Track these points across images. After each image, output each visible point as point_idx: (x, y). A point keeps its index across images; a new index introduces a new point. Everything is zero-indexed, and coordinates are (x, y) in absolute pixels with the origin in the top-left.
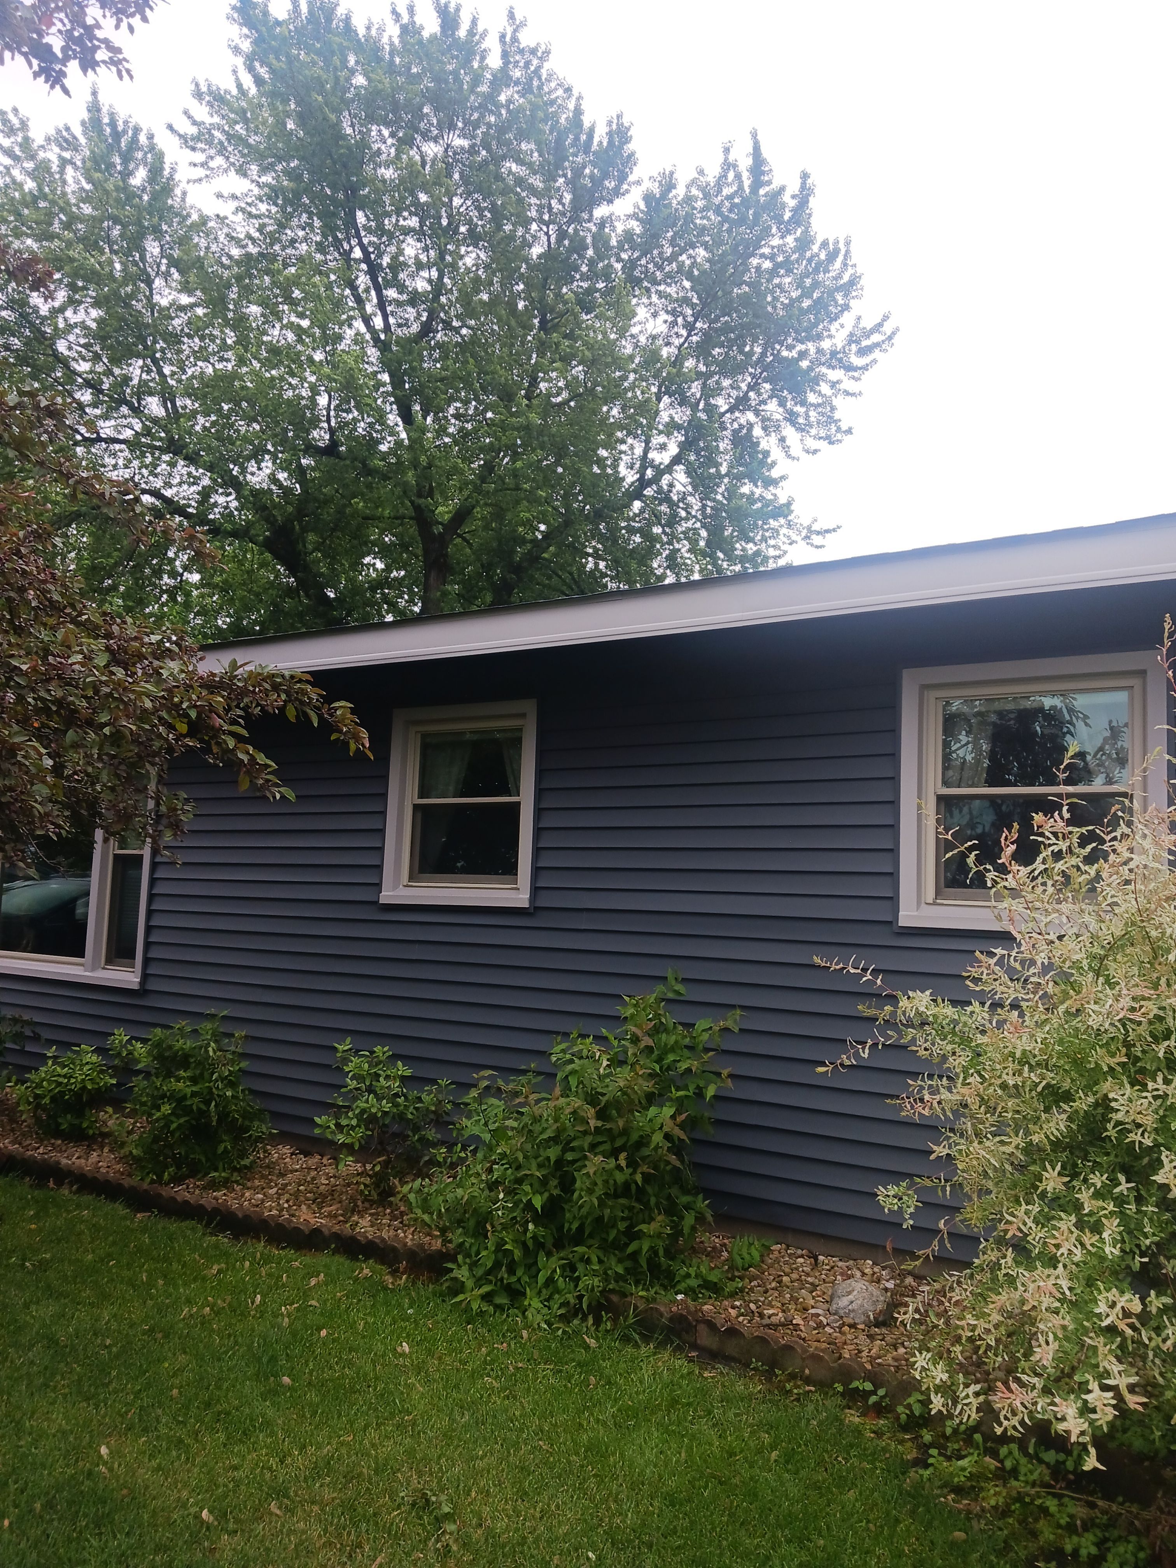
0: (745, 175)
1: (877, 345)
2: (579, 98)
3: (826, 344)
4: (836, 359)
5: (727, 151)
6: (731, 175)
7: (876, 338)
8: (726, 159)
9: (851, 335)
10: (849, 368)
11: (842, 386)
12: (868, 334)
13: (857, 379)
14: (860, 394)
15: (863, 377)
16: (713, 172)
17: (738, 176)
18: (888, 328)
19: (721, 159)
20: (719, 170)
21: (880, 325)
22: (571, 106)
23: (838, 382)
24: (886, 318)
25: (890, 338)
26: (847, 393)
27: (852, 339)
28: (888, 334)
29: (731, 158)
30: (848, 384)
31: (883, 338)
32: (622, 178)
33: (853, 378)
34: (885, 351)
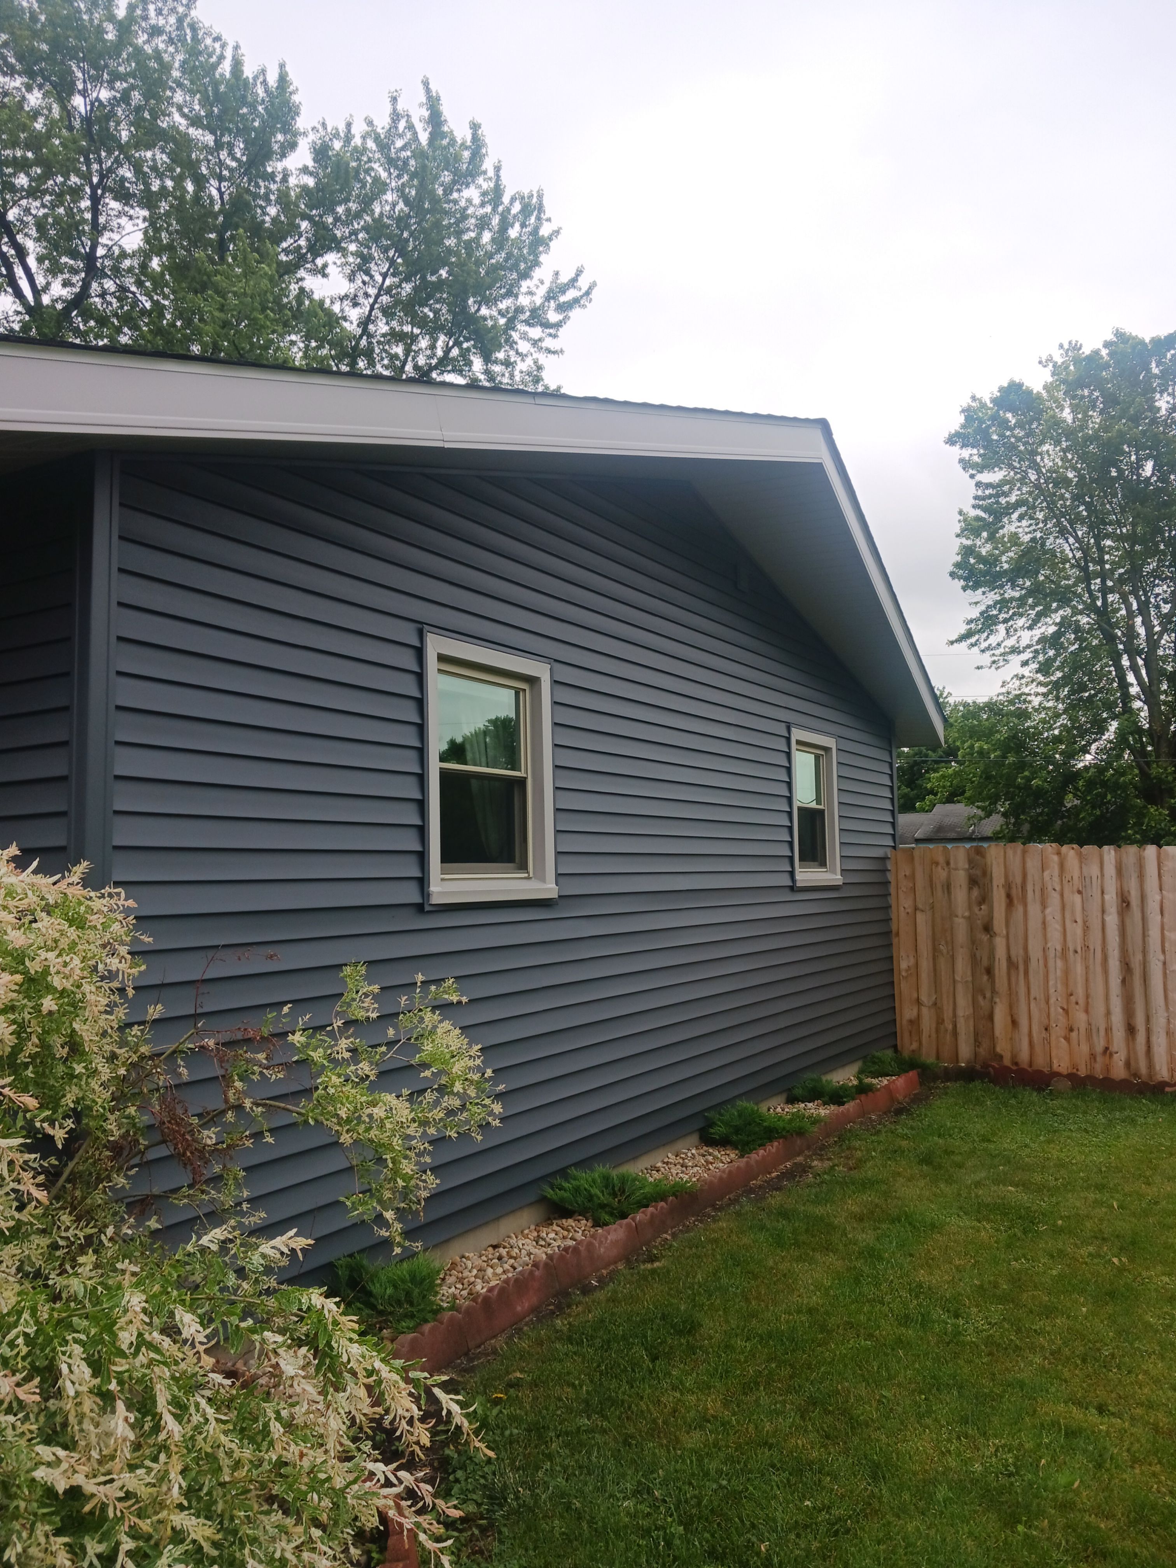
0: (419, 126)
1: (576, 301)
2: (237, 48)
3: (524, 301)
4: (536, 317)
5: (394, 100)
6: (402, 125)
7: (571, 294)
8: (395, 110)
9: (550, 290)
10: (546, 325)
11: (544, 345)
12: (563, 289)
13: (555, 336)
14: (562, 351)
15: (559, 334)
16: (382, 123)
17: (410, 127)
18: (583, 283)
19: (388, 108)
20: (389, 120)
21: (574, 280)
22: (229, 53)
23: (540, 340)
24: (579, 273)
25: (587, 293)
26: (549, 351)
27: (550, 296)
28: (584, 289)
29: (400, 107)
30: (549, 343)
31: (581, 293)
32: (287, 129)
33: (550, 335)
34: (584, 306)
